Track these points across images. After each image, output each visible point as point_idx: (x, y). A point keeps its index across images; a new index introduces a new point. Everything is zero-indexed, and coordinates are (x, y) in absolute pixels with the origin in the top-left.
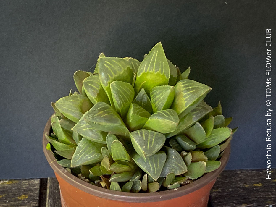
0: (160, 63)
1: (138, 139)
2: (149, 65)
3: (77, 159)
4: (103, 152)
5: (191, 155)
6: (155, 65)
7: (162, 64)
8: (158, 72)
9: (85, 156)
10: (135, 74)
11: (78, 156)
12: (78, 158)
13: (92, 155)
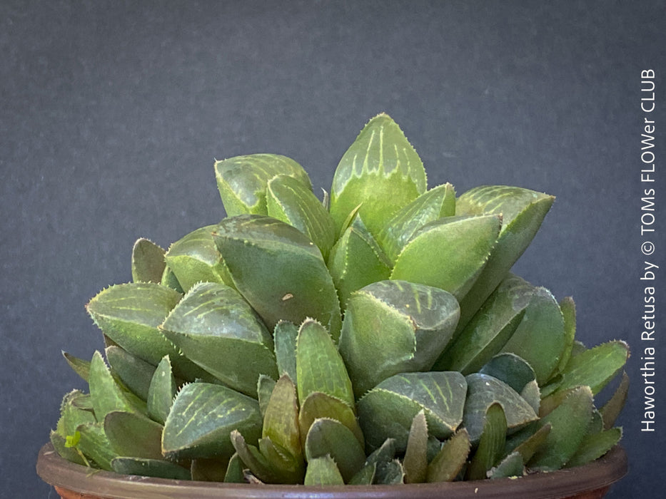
0: (396, 149)
1: (383, 293)
2: (367, 156)
3: (181, 427)
4: (263, 396)
5: (537, 384)
6: (381, 155)
7: (401, 152)
8: (395, 171)
9: (207, 413)
10: (325, 192)
11: (181, 417)
12: (184, 423)
13: (230, 408)
